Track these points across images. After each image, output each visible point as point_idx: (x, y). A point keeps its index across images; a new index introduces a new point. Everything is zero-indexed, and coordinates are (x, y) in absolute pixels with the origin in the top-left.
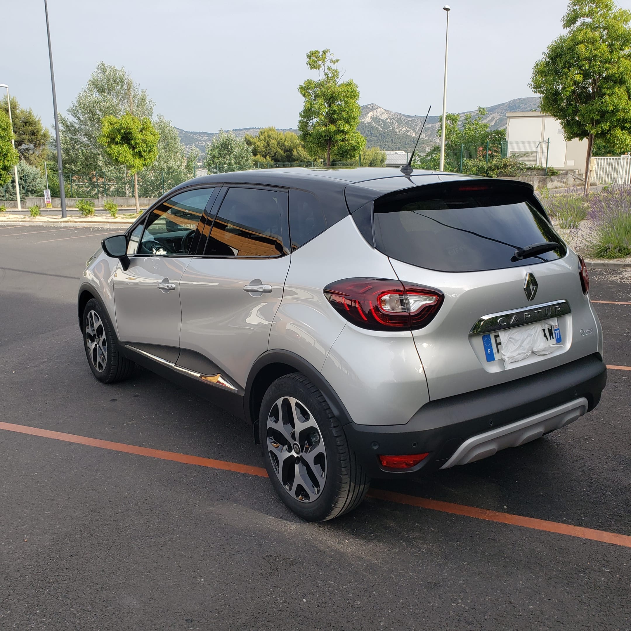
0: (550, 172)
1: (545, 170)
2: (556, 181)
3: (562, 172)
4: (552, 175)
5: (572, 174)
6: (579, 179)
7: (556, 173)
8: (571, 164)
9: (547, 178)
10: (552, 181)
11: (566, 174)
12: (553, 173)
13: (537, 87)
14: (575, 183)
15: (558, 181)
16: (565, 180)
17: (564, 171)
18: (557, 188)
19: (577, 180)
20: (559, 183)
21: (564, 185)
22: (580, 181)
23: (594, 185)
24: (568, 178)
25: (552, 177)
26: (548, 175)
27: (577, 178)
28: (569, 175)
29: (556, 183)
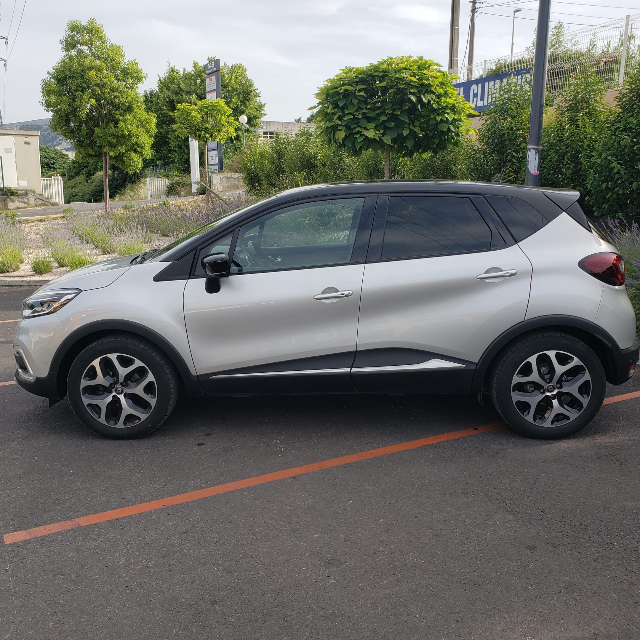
0: (10, 193)
1: (3, 190)
2: (17, 201)
3: (20, 192)
4: (11, 195)
5: (33, 194)
6: (40, 199)
7: (16, 193)
8: (24, 184)
9: (6, 198)
10: (13, 201)
11: (26, 194)
12: (13, 193)
13: (49, 105)
14: (37, 203)
15: (19, 201)
16: (26, 200)
17: (23, 191)
18: (19, 208)
19: (38, 200)
20: (20, 203)
21: (26, 205)
22: (41, 201)
23: (56, 205)
24: (28, 199)
25: (12, 197)
26: (7, 195)
27: (38, 198)
28: (29, 195)
29: (17, 204)
